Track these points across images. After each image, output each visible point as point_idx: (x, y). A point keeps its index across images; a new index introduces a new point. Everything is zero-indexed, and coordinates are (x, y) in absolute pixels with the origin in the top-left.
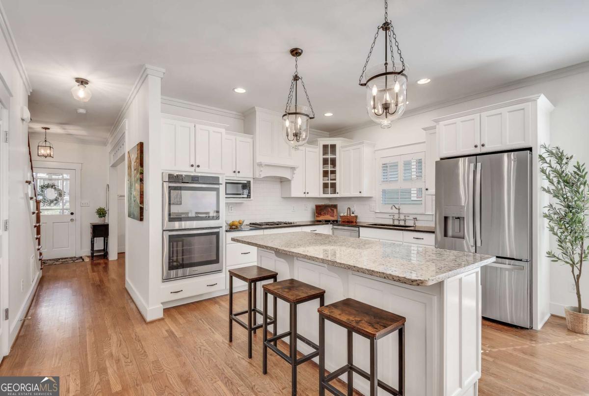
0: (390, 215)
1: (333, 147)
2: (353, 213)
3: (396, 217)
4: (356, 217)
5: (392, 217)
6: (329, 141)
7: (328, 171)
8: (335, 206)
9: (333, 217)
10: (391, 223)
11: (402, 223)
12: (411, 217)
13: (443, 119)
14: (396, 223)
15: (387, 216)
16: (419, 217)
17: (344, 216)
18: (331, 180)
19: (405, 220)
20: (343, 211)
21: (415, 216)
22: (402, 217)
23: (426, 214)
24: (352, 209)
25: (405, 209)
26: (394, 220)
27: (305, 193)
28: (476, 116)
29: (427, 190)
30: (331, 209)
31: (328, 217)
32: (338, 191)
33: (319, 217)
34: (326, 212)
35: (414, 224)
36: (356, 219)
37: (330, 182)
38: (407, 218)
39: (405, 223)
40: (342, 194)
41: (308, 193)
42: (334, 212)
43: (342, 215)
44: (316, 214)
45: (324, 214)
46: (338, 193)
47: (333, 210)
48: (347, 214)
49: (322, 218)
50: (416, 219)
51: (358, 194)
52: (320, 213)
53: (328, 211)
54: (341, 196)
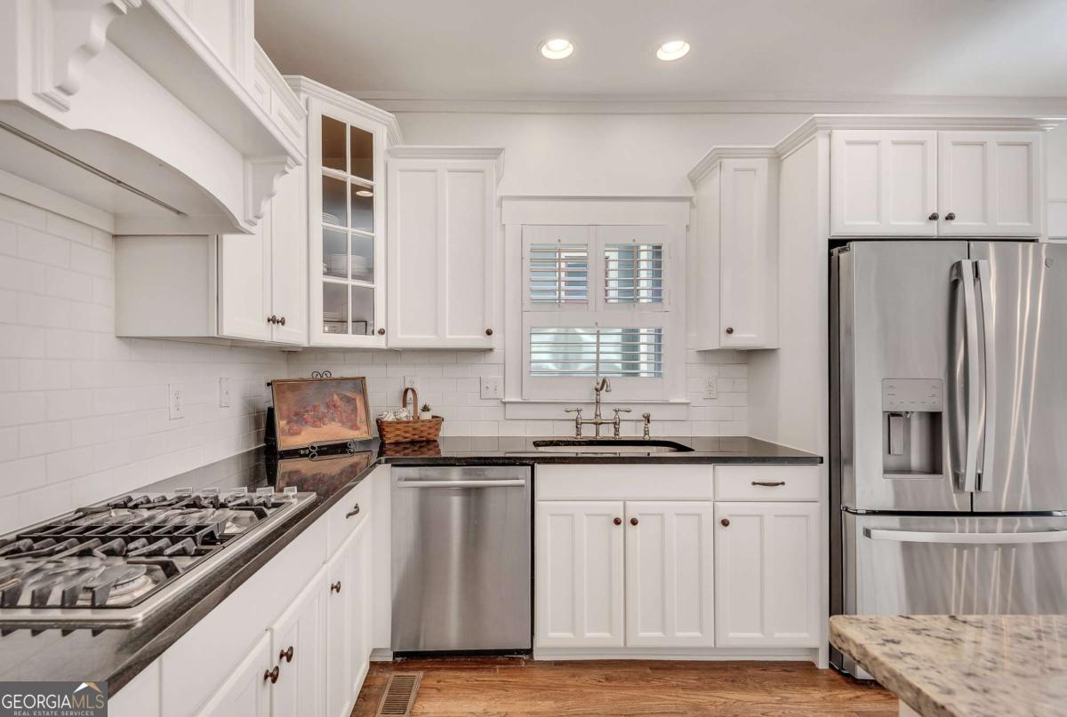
0: (570, 407)
1: (363, 144)
2: (426, 409)
3: (588, 414)
4: (437, 420)
5: (574, 415)
8: (358, 384)
9: (354, 427)
10: (570, 434)
11: (607, 433)
12: (637, 413)
13: (843, 126)
14: (588, 432)
15: (558, 412)
16: (655, 414)
17: (399, 422)
18: (354, 277)
19: (616, 423)
20: (384, 401)
21: (645, 410)
22: (607, 413)
23: (671, 401)
24: (420, 395)
26: (578, 424)
27: (273, 320)
28: (929, 136)
29: (730, 331)
30: (343, 398)
31: (333, 431)
32: (379, 323)
33: (297, 433)
34: (323, 409)
35: (646, 432)
36: (438, 430)
37: (350, 282)
38: (622, 415)
39: (617, 430)
40: (401, 338)
41: (283, 322)
42: (355, 409)
43: (390, 418)
44: (281, 424)
45: (319, 420)
46: (382, 332)
47: (350, 401)
48: (404, 414)
49: (306, 437)
50: (647, 419)
51: (479, 337)
52: (298, 418)
53: (332, 406)
54: (393, 344)
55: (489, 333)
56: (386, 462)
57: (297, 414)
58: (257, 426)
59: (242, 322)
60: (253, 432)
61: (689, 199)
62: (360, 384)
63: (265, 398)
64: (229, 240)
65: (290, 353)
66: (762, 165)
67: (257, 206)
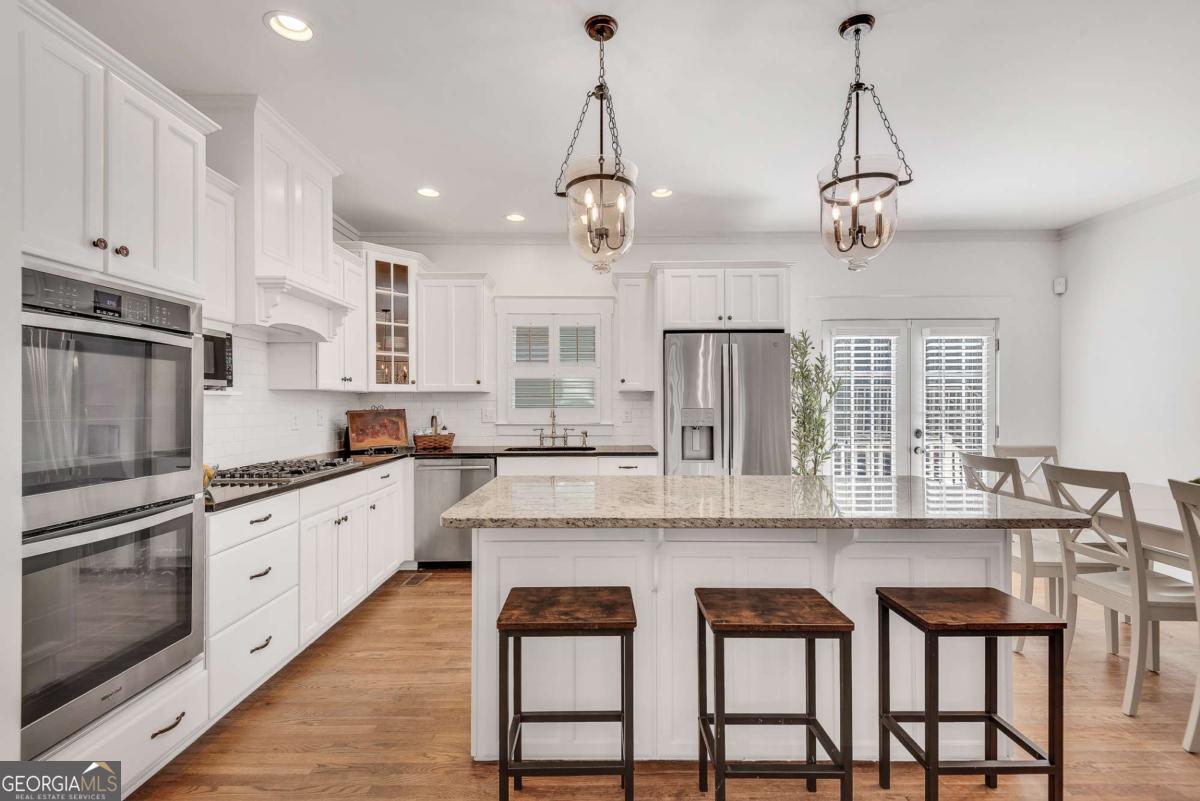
0: (536, 428)
1: (402, 271)
2: (444, 428)
3: (548, 432)
4: (452, 436)
5: (538, 433)
6: (393, 256)
7: (390, 326)
8: (400, 414)
9: (398, 438)
10: (536, 443)
11: (559, 443)
12: (578, 431)
13: (670, 267)
14: (548, 443)
15: (528, 431)
16: (591, 431)
17: (426, 436)
18: (396, 350)
19: (565, 437)
20: (418, 424)
21: (584, 429)
22: (560, 432)
23: (603, 423)
24: (442, 421)
25: (565, 417)
26: (542, 438)
27: (345, 379)
28: (719, 272)
29: (623, 381)
30: (391, 421)
31: (384, 441)
32: (412, 377)
33: (361, 441)
34: (378, 428)
35: (584, 443)
36: (452, 441)
37: (393, 354)
38: (569, 432)
39: (565, 442)
40: (425, 386)
41: (350, 380)
42: (398, 429)
43: (420, 433)
44: (352, 435)
45: (375, 434)
46: (413, 383)
47: (396, 423)
48: (429, 431)
49: (369, 443)
50: (586, 434)
51: (472, 385)
52: (362, 432)
53: (384, 426)
54: (421, 389)
55: (478, 382)
56: (412, 456)
57: (361, 430)
58: (340, 438)
59: (329, 380)
60: (337, 441)
61: (614, 298)
62: (401, 414)
63: (344, 421)
64: (321, 345)
65: (361, 395)
66: (643, 282)
67: (334, 330)
